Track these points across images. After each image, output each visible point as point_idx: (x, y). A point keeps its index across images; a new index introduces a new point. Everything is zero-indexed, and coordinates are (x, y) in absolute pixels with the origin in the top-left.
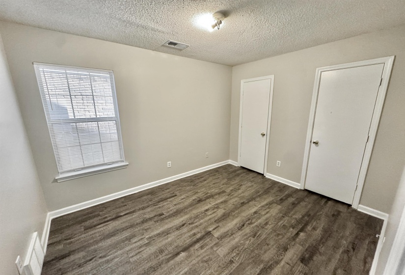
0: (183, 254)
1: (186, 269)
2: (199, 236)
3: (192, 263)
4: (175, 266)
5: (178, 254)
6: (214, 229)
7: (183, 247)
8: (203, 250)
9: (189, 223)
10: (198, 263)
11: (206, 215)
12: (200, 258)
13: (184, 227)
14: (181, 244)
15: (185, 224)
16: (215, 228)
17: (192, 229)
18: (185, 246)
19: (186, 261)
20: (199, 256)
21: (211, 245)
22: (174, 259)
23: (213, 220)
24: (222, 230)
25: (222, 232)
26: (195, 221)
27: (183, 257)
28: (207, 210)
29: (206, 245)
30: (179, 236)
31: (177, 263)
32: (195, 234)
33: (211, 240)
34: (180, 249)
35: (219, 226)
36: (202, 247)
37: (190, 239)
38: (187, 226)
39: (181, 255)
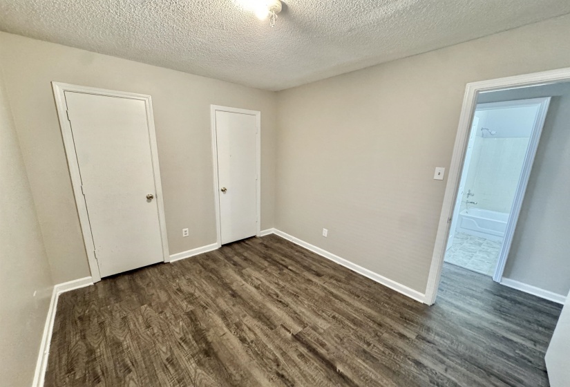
0: (340, 368)
1: (359, 361)
2: (303, 350)
3: (349, 355)
4: (361, 376)
5: (341, 375)
6: (289, 331)
7: (328, 369)
8: (326, 343)
9: (275, 367)
10: (346, 348)
11: (257, 341)
12: (339, 347)
13: (285, 374)
14: (323, 374)
15: (278, 374)
16: (287, 329)
17: (289, 360)
18: (325, 367)
19: (348, 362)
20: (336, 347)
21: (317, 335)
22: (351, 378)
23: (269, 332)
24: (289, 322)
25: (293, 323)
26: (271, 356)
27: (344, 367)
28: (243, 340)
29: (318, 340)
30: (307, 380)
31: (355, 374)
32: (301, 355)
33: (309, 335)
34: (332, 373)
35: (282, 325)
36: (323, 345)
37: (312, 361)
38: (283, 369)
39: (341, 370)
